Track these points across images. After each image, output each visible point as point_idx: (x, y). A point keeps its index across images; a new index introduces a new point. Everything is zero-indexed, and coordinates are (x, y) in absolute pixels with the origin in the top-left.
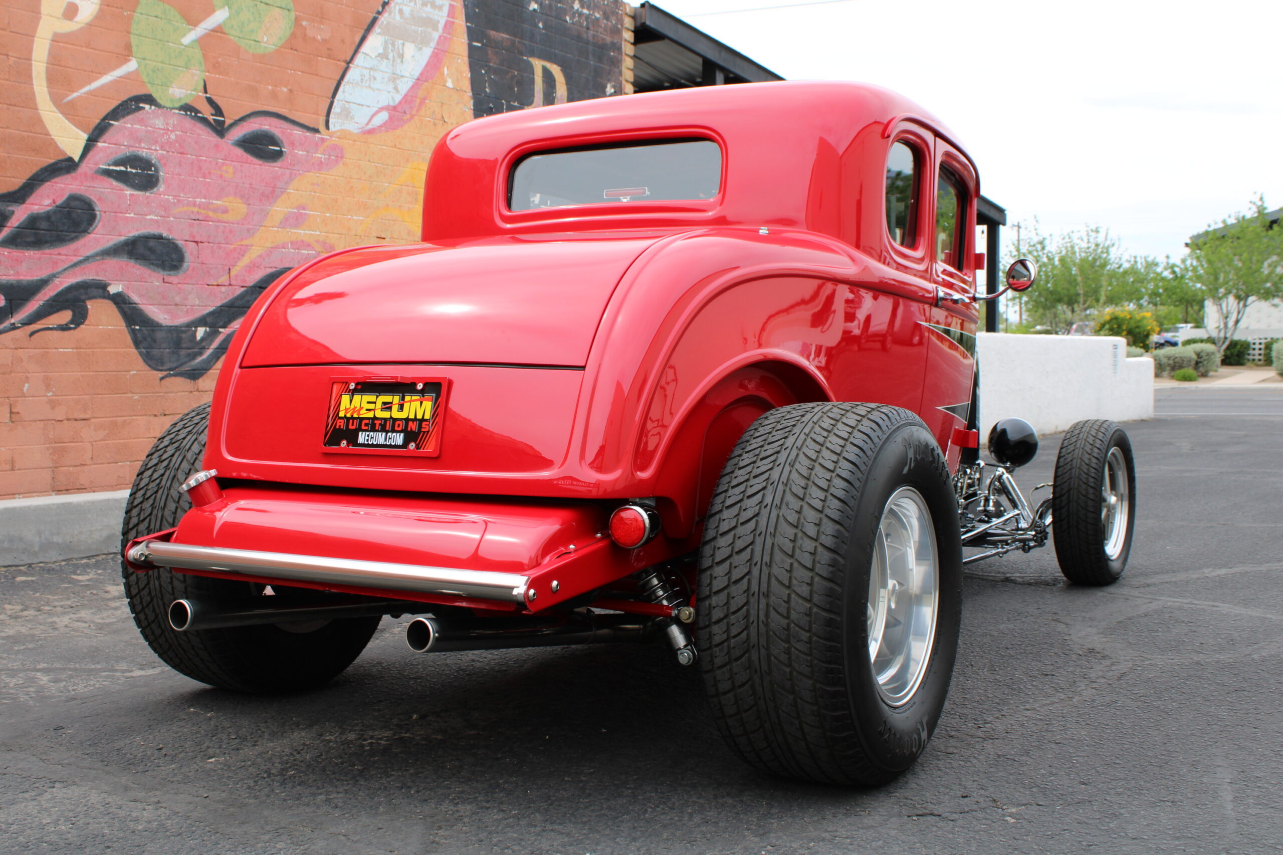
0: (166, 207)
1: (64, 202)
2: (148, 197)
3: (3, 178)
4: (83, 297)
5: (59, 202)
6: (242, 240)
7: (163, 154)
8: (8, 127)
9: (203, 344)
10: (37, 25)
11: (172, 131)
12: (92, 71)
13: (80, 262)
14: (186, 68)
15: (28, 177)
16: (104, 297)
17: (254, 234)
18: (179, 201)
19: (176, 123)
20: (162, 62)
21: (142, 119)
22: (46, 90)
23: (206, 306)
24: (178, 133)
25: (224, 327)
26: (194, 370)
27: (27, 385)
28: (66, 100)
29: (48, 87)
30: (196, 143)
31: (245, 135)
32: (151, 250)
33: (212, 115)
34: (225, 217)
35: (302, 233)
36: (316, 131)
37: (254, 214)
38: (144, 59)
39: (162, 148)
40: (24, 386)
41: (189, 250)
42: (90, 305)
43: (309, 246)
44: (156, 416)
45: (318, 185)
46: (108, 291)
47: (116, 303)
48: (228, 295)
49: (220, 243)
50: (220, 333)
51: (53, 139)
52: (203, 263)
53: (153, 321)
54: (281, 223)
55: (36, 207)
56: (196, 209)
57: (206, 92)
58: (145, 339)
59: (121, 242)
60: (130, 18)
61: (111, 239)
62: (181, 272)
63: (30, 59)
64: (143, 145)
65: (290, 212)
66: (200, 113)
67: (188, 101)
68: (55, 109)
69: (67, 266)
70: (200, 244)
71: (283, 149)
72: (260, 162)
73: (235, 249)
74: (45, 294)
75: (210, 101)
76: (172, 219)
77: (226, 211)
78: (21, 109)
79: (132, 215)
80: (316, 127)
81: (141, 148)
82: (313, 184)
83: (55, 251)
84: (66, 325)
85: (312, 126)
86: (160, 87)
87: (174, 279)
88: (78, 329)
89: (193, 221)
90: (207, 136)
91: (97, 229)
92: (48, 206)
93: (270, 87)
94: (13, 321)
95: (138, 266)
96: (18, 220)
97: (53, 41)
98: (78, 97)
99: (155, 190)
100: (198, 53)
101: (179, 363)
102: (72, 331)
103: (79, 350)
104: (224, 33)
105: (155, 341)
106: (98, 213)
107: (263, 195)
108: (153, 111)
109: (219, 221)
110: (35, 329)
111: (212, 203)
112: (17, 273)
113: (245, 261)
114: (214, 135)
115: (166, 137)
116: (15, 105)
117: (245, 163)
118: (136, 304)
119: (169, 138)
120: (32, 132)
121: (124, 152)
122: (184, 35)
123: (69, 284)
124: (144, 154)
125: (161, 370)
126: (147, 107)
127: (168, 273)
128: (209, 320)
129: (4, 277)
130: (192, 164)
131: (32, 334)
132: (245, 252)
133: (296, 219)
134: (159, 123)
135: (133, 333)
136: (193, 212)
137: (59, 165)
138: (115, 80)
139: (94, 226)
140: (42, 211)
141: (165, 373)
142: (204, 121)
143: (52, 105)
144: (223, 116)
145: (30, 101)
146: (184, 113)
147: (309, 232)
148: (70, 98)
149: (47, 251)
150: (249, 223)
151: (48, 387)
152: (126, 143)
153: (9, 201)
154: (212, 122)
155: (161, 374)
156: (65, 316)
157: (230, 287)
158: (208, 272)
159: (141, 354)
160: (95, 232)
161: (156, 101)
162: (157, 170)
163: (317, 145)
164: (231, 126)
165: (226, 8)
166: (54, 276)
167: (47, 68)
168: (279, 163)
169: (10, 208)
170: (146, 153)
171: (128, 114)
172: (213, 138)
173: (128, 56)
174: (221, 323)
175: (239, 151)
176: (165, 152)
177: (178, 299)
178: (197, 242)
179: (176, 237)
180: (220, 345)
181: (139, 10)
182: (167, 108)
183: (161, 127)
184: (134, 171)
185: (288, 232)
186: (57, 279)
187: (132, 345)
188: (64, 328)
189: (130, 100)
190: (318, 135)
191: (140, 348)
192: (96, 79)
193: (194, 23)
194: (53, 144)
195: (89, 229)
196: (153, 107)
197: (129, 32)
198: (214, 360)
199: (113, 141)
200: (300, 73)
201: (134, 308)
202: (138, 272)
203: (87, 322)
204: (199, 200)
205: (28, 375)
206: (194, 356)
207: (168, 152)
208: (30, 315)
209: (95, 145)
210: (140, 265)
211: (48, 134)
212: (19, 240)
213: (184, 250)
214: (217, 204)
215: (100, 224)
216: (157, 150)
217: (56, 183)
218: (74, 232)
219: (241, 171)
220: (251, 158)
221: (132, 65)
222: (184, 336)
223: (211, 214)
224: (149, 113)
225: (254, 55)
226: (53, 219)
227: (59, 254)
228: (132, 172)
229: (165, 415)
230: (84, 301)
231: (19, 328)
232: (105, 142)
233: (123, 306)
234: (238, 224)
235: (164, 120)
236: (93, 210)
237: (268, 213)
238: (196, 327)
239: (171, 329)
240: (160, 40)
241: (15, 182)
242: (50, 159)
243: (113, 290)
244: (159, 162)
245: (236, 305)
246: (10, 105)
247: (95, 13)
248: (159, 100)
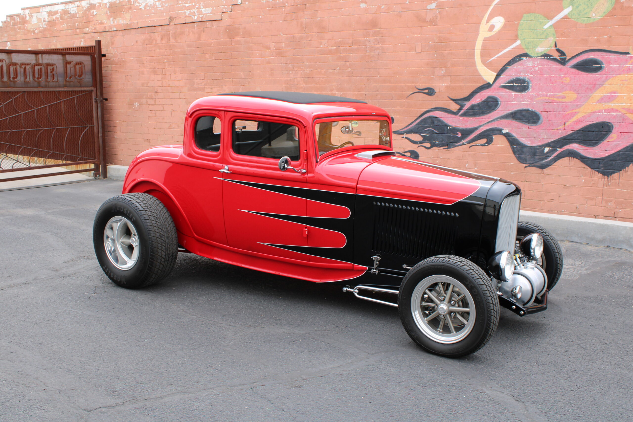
0: (532, 98)
1: (485, 99)
2: (523, 95)
3: (462, 93)
4: (491, 134)
5: (483, 99)
6: (573, 110)
7: (531, 77)
8: (465, 75)
9: (548, 155)
10: (478, 36)
11: (536, 66)
12: (500, 49)
13: (491, 121)
14: (546, 38)
15: (471, 92)
16: (500, 134)
17: (580, 107)
18: (538, 95)
19: (539, 62)
20: (533, 38)
21: (522, 63)
22: (480, 59)
23: (550, 139)
24: (540, 67)
25: (560, 148)
26: (542, 165)
27: (467, 164)
28: (488, 62)
29: (481, 58)
30: (549, 69)
31: (578, 62)
32: (523, 116)
33: (559, 56)
34: (564, 100)
35: (612, 105)
36: (628, 53)
37: (581, 98)
38: (524, 39)
39: (531, 74)
40: (466, 165)
41: (543, 116)
42: (494, 137)
43: (617, 111)
44: (522, 181)
45: (626, 80)
46: (502, 132)
47: (506, 137)
48: (563, 134)
49: (560, 112)
50: (558, 150)
51: (482, 77)
52: (549, 120)
53: (522, 144)
54: (598, 101)
55: (474, 102)
56: (547, 98)
57: (556, 46)
58: (518, 151)
59: (509, 113)
60: (518, 24)
61: (505, 112)
62: (538, 124)
63: (474, 50)
64: (521, 74)
65: (605, 95)
66: (552, 56)
67: (546, 52)
68: (483, 66)
69: (485, 123)
70: (549, 113)
71: (602, 66)
72: (587, 74)
73: (568, 114)
74: (476, 133)
75: (558, 50)
76: (534, 103)
77: (564, 97)
78: (470, 68)
79: (515, 102)
80: (627, 52)
81: (521, 75)
82: (623, 80)
83: (481, 117)
84: (484, 144)
85: (624, 52)
86: (531, 49)
87: (534, 127)
88: (489, 146)
89: (545, 103)
90: (556, 66)
91: (499, 109)
92: (478, 101)
93: (596, 38)
94: (463, 142)
95: (516, 122)
96: (467, 107)
97: (484, 41)
98: (493, 59)
99: (527, 91)
100: (553, 31)
101: (535, 161)
102: (486, 147)
103: (488, 153)
104: (569, 18)
105: (523, 152)
106: (499, 102)
107: (587, 88)
108: (527, 60)
109: (560, 102)
110: (472, 145)
111: (556, 95)
112: (466, 126)
113: (575, 119)
114: (560, 65)
115: (533, 69)
116: (468, 67)
117: (577, 75)
118: (514, 137)
119: (535, 69)
120: (474, 75)
121: (513, 77)
122: (545, 24)
123: (486, 129)
124: (522, 78)
125: (526, 164)
126: (524, 58)
127: (531, 125)
128: (551, 144)
129: (461, 127)
130: (546, 79)
131: (470, 147)
132: (574, 115)
133: (610, 98)
134: (530, 64)
135: (513, 149)
136: (545, 99)
137: (484, 86)
138: (509, 50)
139: (497, 107)
140: (476, 103)
141: (527, 165)
142: (555, 60)
143: (482, 64)
144: (565, 56)
145: (474, 65)
146: (543, 58)
147: (618, 104)
148: (490, 61)
149: (478, 117)
150: (578, 102)
151: (475, 166)
152: (513, 74)
153: (464, 101)
154: (559, 59)
155: (525, 165)
156: (484, 141)
157: (565, 131)
158: (552, 124)
159: (516, 157)
160: (498, 110)
161: (529, 55)
162: (528, 83)
163: (627, 60)
164: (570, 59)
165: (571, 7)
166: (480, 126)
167: (481, 52)
168: (599, 73)
169: (464, 103)
170: (523, 77)
171: (515, 62)
172: (559, 66)
173: (517, 39)
174: (558, 146)
175: (574, 70)
176: (533, 76)
177: (535, 135)
178: (547, 112)
179: (536, 110)
180: (557, 155)
181: (523, 19)
182: (535, 57)
183: (531, 65)
184: (517, 85)
185: (603, 105)
186: (481, 128)
187: (512, 153)
188: (483, 145)
189: (517, 57)
190: (628, 56)
191: (515, 154)
192: (502, 51)
193: (550, 18)
194: (482, 79)
195: (495, 109)
196: (527, 58)
197: (517, 30)
198: (553, 162)
199: (508, 74)
200: (617, 27)
201: (514, 139)
202: (516, 125)
203: (492, 143)
204: (549, 94)
205: (468, 161)
206: (543, 159)
207: (534, 75)
208: (470, 140)
209: (499, 77)
210: (518, 122)
211: (480, 75)
212: (467, 114)
213: (540, 115)
214: (559, 95)
215: (500, 106)
216: (529, 75)
217: (482, 93)
218: (489, 110)
219: (575, 79)
220: (580, 72)
221: (518, 43)
222: (538, 151)
223: (555, 99)
224: (525, 61)
225: (585, 24)
226: (481, 106)
227: (482, 118)
228: (516, 85)
229: (527, 182)
230: (492, 136)
231: (465, 144)
232: (504, 75)
233: (509, 138)
234: (571, 103)
235: (533, 63)
236: (498, 101)
237: (590, 97)
238: (545, 147)
239: (531, 148)
240: (533, 30)
241: (466, 94)
242: (481, 84)
243: (504, 131)
244: (529, 80)
245: (568, 138)
246: (466, 67)
247: (502, 26)
248: (530, 55)
